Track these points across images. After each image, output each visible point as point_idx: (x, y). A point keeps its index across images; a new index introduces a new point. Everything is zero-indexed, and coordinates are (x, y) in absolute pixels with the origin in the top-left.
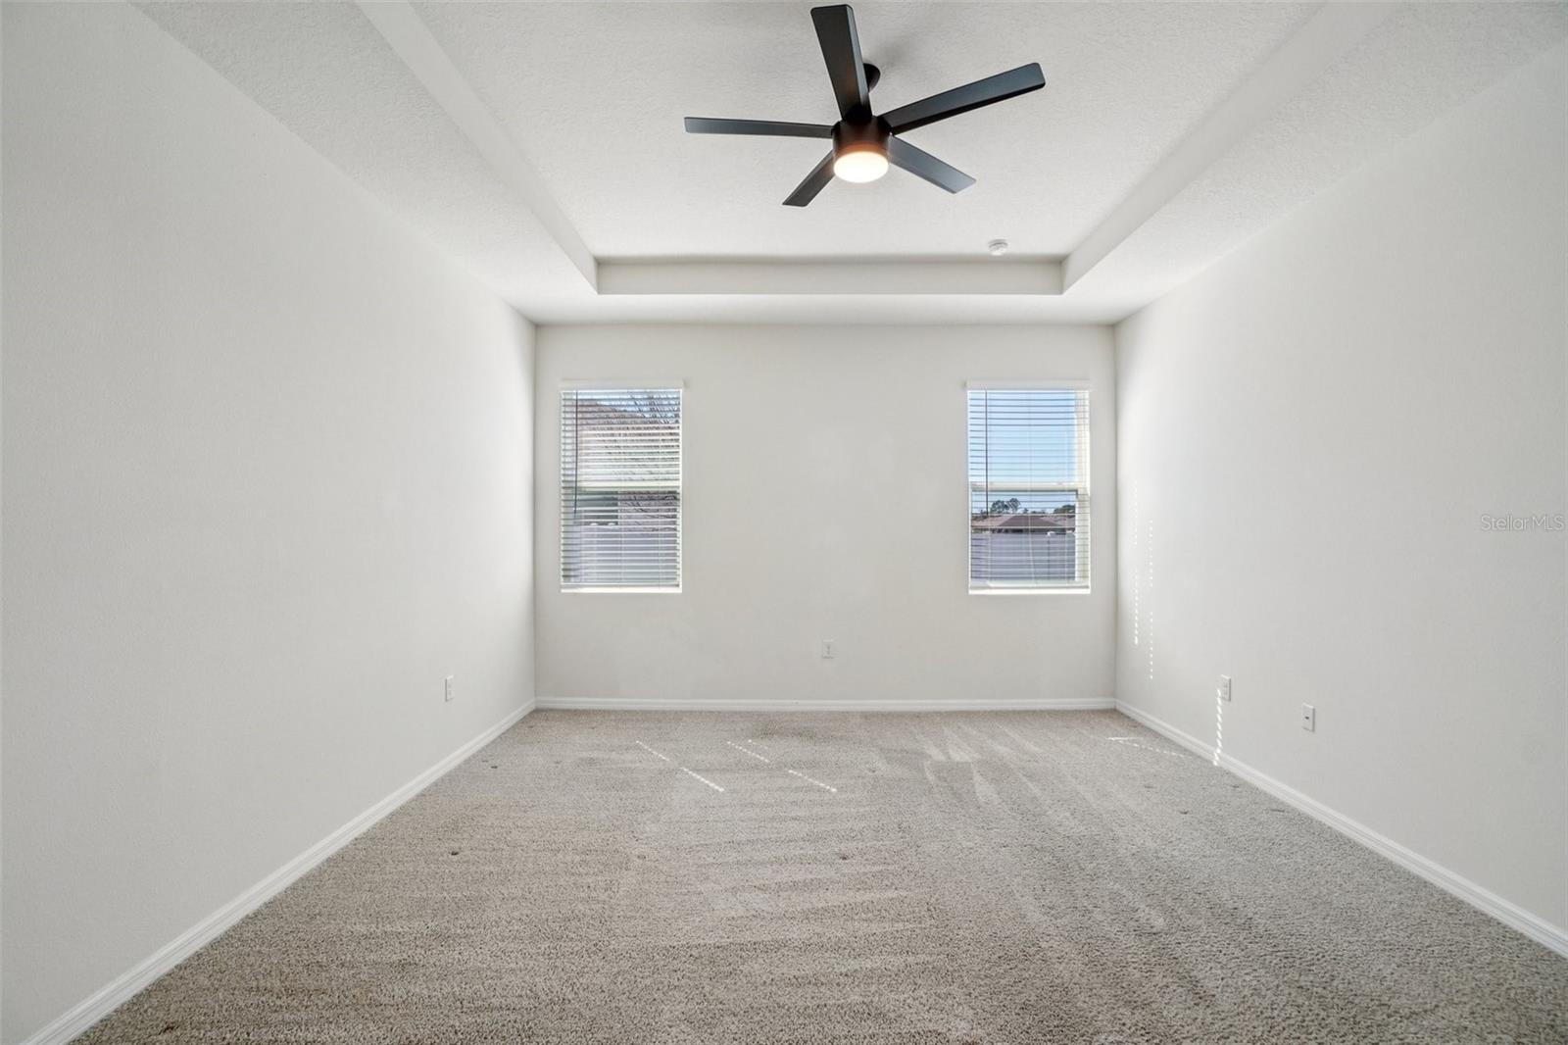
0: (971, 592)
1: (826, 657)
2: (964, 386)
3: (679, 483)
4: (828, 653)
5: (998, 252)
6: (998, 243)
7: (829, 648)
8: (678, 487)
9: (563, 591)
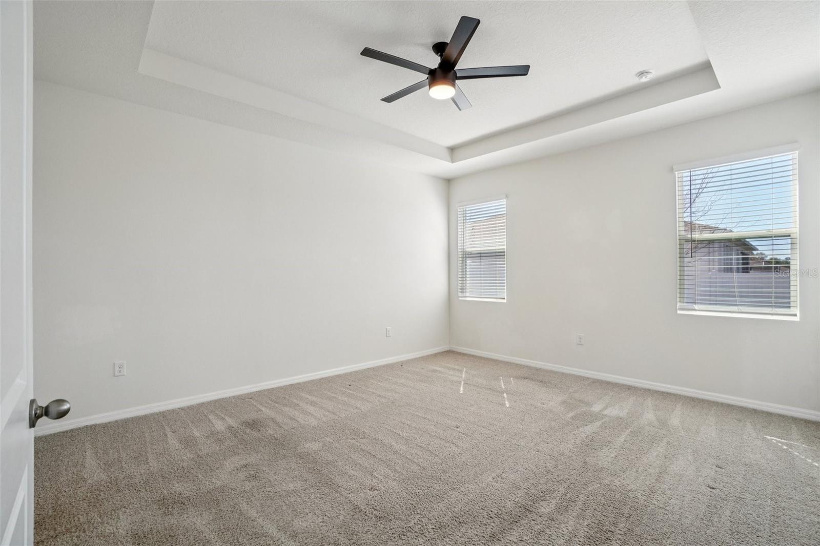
0: (679, 312)
1: (579, 344)
2: (672, 170)
3: (505, 247)
4: (580, 342)
5: (644, 79)
6: (641, 74)
7: (580, 339)
8: (504, 249)
9: (460, 299)
